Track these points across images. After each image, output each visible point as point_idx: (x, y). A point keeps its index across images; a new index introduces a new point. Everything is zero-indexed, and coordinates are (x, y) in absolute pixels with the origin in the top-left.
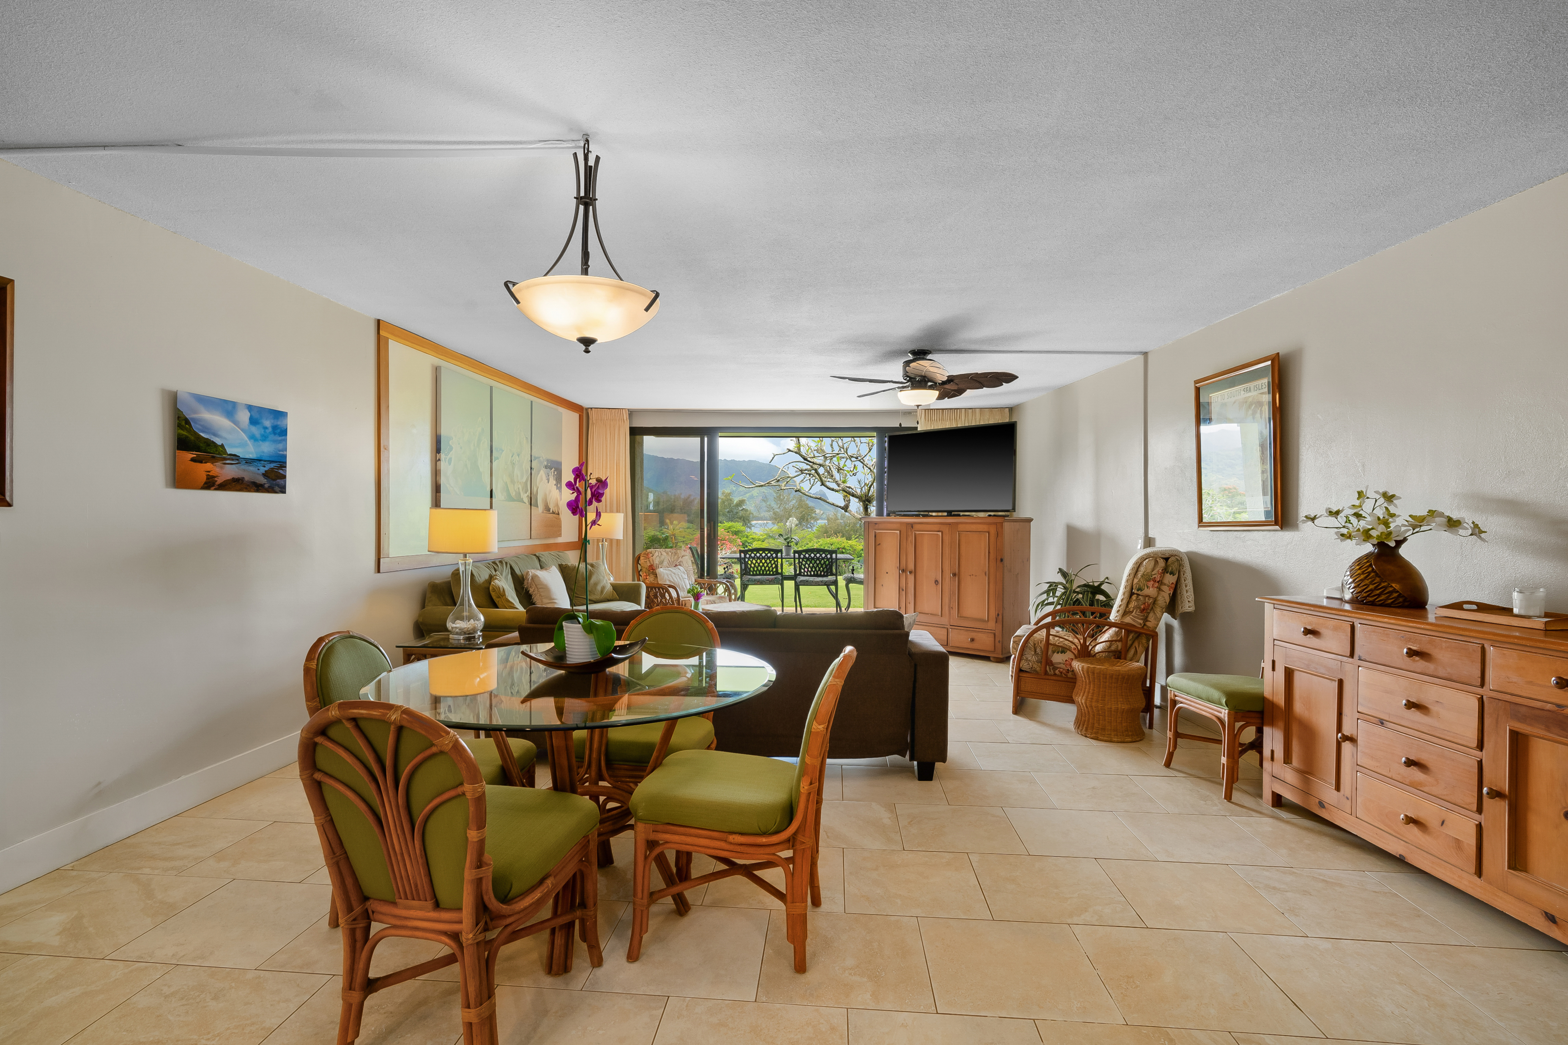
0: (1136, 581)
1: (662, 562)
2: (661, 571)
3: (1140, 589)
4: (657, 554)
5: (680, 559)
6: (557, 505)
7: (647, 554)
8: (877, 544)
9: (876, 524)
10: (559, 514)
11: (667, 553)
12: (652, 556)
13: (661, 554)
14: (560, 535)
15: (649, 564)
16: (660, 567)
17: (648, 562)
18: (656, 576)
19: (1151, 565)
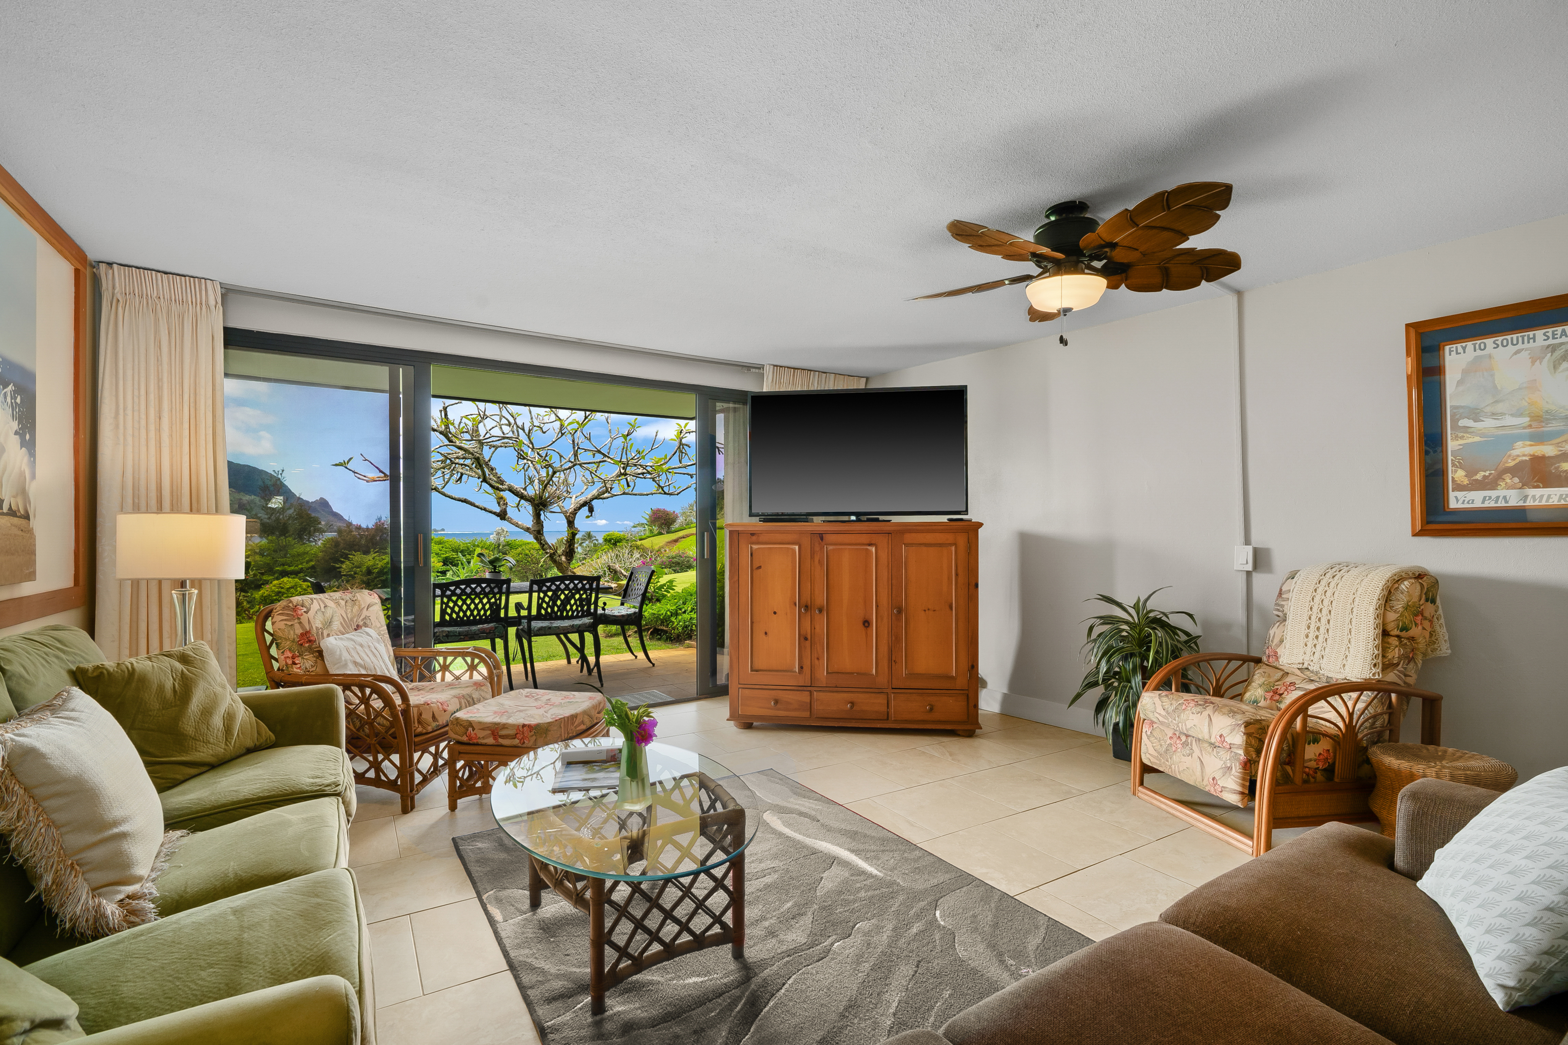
0: (1392, 616)
1: (328, 623)
2: (331, 643)
3: (1405, 629)
4: (315, 606)
5: (365, 613)
6: (23, 492)
7: (295, 609)
8: (755, 567)
9: (753, 534)
10: (27, 517)
11: (338, 604)
12: (306, 612)
13: (326, 606)
14: (31, 576)
15: (299, 631)
16: (325, 635)
17: (297, 626)
18: (320, 654)
19: (1417, 591)
